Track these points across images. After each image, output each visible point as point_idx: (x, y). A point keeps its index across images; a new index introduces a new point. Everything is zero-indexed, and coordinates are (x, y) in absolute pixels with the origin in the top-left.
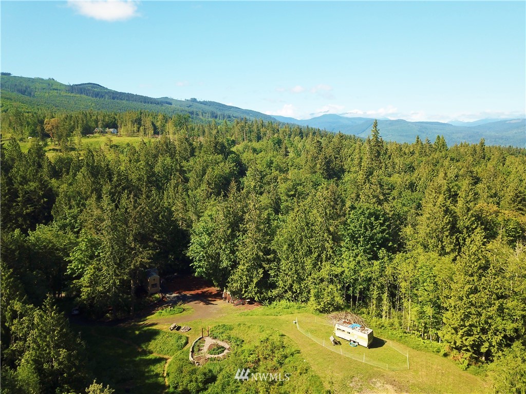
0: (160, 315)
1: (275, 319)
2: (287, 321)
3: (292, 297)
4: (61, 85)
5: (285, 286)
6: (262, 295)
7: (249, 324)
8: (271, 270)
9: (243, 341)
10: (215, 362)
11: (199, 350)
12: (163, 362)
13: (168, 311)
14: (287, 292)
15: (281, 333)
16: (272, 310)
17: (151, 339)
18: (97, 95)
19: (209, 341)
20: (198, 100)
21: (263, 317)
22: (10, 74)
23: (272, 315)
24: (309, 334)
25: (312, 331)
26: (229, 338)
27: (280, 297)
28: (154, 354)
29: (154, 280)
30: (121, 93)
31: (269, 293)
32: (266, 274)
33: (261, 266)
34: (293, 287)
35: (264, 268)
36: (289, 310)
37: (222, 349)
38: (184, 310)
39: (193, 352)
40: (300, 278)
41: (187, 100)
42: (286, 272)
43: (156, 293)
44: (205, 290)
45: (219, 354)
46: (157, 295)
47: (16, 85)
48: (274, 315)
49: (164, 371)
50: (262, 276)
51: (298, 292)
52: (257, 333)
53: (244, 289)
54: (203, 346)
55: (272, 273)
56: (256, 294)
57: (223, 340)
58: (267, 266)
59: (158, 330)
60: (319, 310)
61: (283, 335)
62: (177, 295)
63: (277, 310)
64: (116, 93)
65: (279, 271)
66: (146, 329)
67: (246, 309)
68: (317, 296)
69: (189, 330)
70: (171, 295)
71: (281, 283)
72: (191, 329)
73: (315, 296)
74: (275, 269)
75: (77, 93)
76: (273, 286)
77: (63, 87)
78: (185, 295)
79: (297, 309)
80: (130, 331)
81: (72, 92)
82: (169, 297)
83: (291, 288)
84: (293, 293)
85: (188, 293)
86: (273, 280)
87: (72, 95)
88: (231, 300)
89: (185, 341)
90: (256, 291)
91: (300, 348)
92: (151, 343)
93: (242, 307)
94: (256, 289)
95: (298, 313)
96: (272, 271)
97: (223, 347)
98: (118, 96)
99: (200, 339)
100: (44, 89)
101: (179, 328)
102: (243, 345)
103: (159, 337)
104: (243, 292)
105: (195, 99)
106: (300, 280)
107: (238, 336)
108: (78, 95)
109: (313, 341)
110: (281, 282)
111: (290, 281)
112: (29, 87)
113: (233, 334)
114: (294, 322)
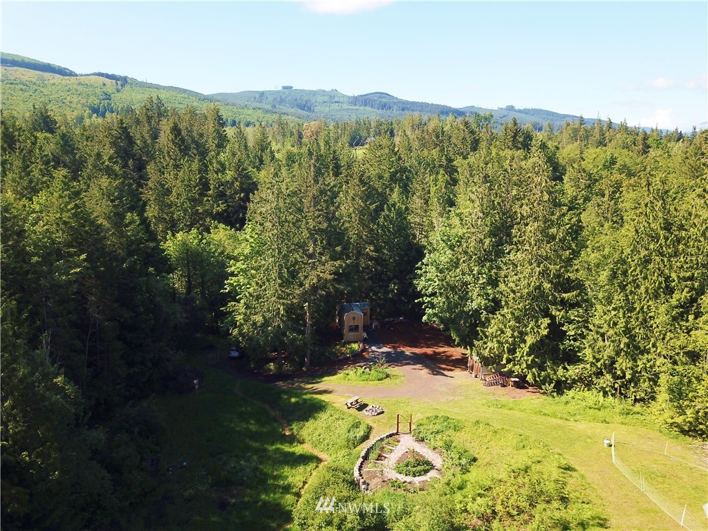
0: (345, 378)
1: (560, 427)
2: (590, 438)
3: (613, 387)
4: (344, 96)
5: (598, 360)
6: (543, 373)
7: (497, 426)
8: (570, 323)
9: (475, 460)
10: (401, 492)
11: (380, 457)
12: (312, 465)
13: (358, 374)
14: (602, 374)
15: (563, 462)
16: (561, 407)
17: (310, 417)
18: (383, 106)
19: (407, 443)
20: (517, 108)
21: (534, 418)
22: (292, 87)
23: (556, 417)
24: (643, 481)
25: (650, 476)
26: (448, 446)
27: (586, 383)
28: (304, 446)
29: (354, 318)
30: (413, 103)
31: (560, 371)
32: (556, 332)
33: (547, 314)
34: (617, 365)
35: (553, 318)
36: (600, 414)
37: (426, 466)
38: (388, 376)
39: (366, 458)
40: (637, 348)
41: (502, 109)
42: (602, 331)
43: (355, 342)
44: (441, 350)
45: (414, 475)
46: (355, 346)
47: (296, 99)
48: (561, 418)
49: (305, 483)
50: (545, 332)
51: (628, 376)
52: (510, 450)
53: (505, 356)
54: (391, 451)
55: (570, 330)
56: (529, 367)
57: (434, 449)
58: (558, 314)
59: (327, 403)
60: (678, 426)
61: (568, 468)
62: (390, 350)
63: (571, 408)
64: (408, 102)
65: (587, 328)
66: (308, 396)
67: (509, 395)
68: (678, 394)
69: (378, 414)
70: (380, 348)
71: (588, 353)
72: (383, 412)
73: (671, 391)
74: (578, 322)
75: (360, 106)
76: (572, 357)
77: (345, 99)
78: (403, 352)
79: (621, 414)
80: (285, 397)
81: (355, 105)
82: (373, 351)
83: (610, 366)
84: (616, 377)
85: (408, 351)
86: (571, 345)
87: (355, 107)
88: (480, 374)
89: (362, 433)
90: (529, 362)
91: (608, 512)
92: (307, 424)
93: (499, 390)
94: (530, 358)
95: (622, 423)
96: (572, 327)
97: (428, 463)
98: (409, 106)
99: (391, 435)
100: (325, 102)
101: (362, 407)
102: (471, 469)
103: (323, 416)
104: (504, 362)
105: (512, 107)
106: (635, 351)
107: (468, 446)
108: (362, 108)
109: (650, 502)
110: (588, 351)
111: (609, 352)
112: (310, 101)
113: (459, 439)
114: (606, 442)
